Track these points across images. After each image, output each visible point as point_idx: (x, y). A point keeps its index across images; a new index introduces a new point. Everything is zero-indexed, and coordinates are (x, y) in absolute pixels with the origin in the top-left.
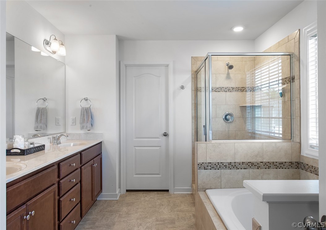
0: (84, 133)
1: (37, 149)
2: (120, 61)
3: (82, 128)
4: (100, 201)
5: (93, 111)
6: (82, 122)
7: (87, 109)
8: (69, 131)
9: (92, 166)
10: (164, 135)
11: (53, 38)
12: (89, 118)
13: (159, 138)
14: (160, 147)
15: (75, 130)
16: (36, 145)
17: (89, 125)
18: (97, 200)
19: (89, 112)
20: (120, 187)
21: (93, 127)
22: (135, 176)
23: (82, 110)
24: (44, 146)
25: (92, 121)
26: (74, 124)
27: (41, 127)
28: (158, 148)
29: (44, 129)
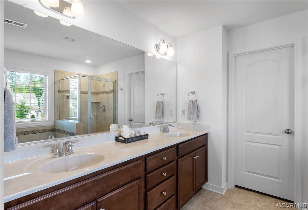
0: (192, 124)
1: (139, 138)
2: (228, 52)
3: (189, 119)
4: (205, 190)
5: (199, 103)
6: (189, 113)
7: (193, 102)
8: (180, 121)
9: (193, 157)
10: (286, 132)
11: (162, 41)
12: (195, 110)
13: (279, 136)
14: (279, 146)
15: (183, 120)
16: (142, 134)
17: (195, 116)
18: (202, 188)
19: (195, 105)
20: (227, 180)
21: (199, 118)
22: (245, 173)
23: (189, 102)
24: (147, 135)
25: (199, 113)
26: (184, 115)
27: (159, 116)
28: (277, 147)
29: (161, 118)
